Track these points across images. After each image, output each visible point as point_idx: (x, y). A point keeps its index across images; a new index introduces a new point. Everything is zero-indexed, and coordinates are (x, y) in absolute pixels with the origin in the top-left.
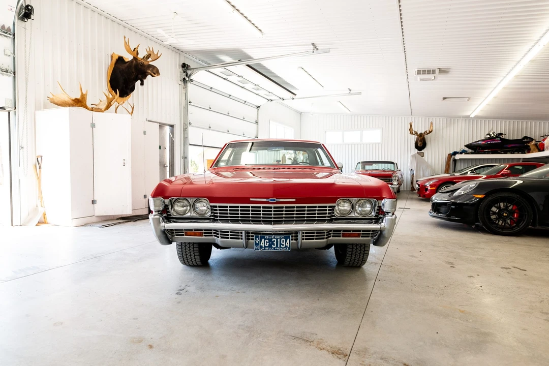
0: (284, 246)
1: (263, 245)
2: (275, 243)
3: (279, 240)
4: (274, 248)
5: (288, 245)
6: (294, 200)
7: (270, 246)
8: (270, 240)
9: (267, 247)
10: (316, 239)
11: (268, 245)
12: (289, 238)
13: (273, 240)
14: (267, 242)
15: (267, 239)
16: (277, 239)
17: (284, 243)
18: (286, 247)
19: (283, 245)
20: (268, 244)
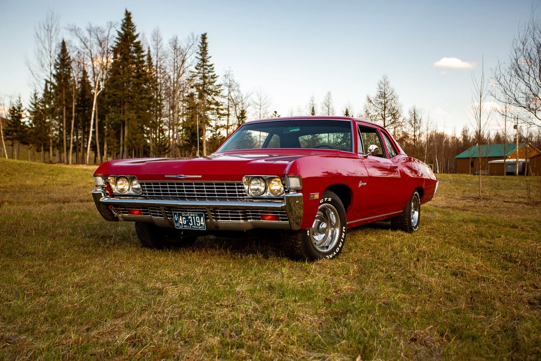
0: (199, 225)
1: (182, 223)
2: (191, 220)
3: (194, 218)
4: (192, 226)
5: (203, 223)
6: (200, 176)
7: (188, 224)
8: (187, 218)
9: (185, 225)
10: (232, 219)
11: (185, 223)
12: (203, 216)
13: (189, 217)
14: (184, 220)
15: (184, 216)
16: (192, 217)
17: (199, 222)
18: (201, 225)
19: (198, 223)
20: (185, 221)
